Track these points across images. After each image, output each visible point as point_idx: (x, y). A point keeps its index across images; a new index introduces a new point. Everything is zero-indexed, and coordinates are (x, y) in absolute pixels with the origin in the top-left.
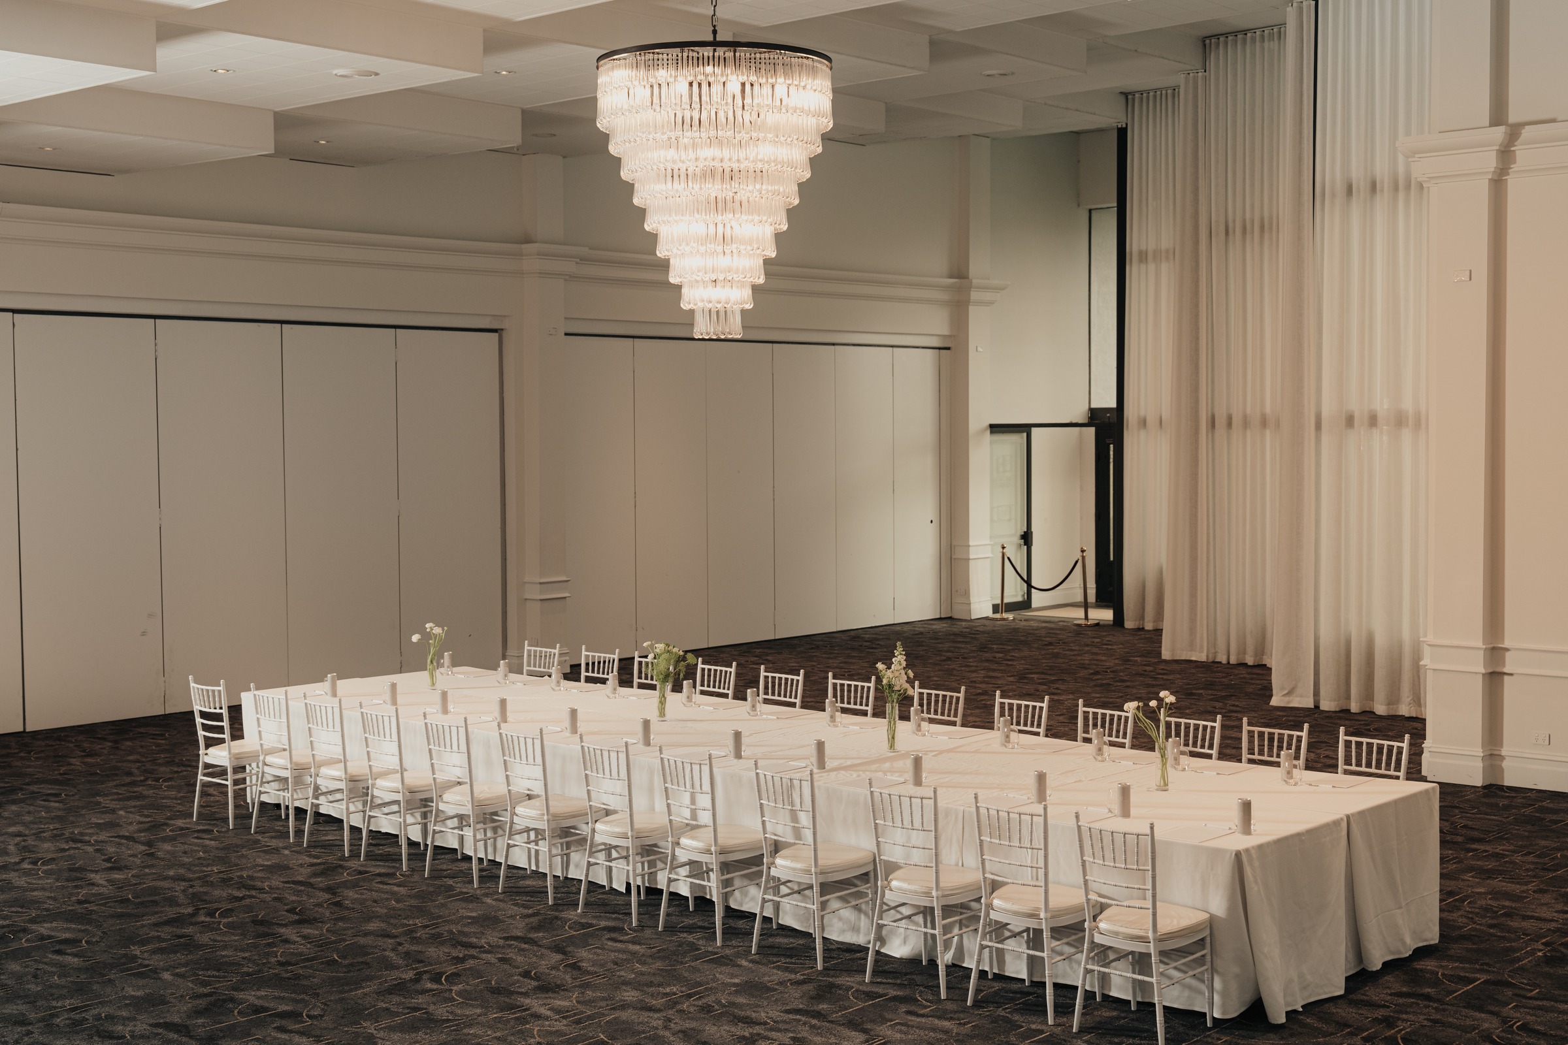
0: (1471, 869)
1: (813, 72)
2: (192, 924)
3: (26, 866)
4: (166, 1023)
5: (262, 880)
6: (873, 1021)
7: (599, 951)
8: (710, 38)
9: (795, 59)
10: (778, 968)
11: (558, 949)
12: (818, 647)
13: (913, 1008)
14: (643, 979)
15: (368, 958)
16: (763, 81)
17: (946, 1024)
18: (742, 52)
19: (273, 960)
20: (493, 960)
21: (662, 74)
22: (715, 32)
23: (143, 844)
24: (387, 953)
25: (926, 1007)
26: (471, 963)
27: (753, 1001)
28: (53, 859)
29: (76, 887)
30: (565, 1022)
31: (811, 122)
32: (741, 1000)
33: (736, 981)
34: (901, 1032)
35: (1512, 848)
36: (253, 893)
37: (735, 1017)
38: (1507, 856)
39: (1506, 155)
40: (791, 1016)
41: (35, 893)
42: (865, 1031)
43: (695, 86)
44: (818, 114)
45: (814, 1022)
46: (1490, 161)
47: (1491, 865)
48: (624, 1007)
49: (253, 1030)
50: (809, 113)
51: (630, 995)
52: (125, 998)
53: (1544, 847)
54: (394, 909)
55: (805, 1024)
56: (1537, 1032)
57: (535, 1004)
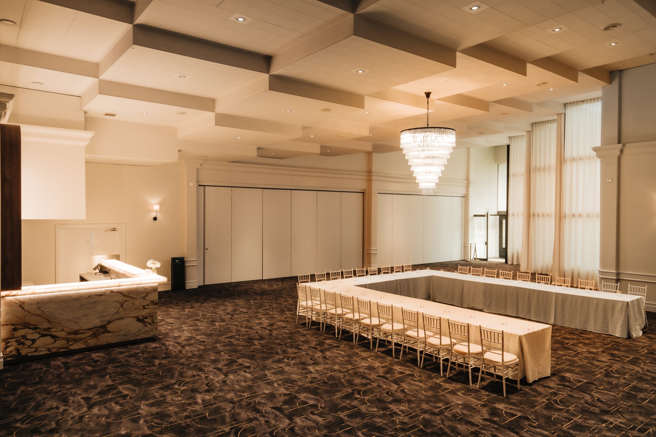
0: (582, 343)
1: (452, 134)
2: (234, 338)
3: (202, 320)
4: (217, 368)
5: (255, 326)
6: (401, 382)
7: (332, 353)
8: (427, 126)
9: (447, 130)
10: (378, 362)
11: (322, 351)
12: (434, 266)
13: (413, 378)
14: (342, 363)
15: (273, 351)
16: (441, 136)
17: (421, 384)
18: (436, 130)
19: (250, 350)
20: (304, 354)
21: (417, 135)
22: (428, 125)
23: (231, 315)
24: (278, 350)
25: (417, 378)
26: (298, 354)
27: (369, 372)
28: (209, 318)
29: (211, 326)
30: (318, 375)
31: (451, 145)
32: (366, 371)
33: (366, 365)
34: (408, 386)
35: (594, 336)
36: (251, 330)
37: (363, 376)
38: (592, 339)
39: (622, 151)
40: (379, 378)
41: (201, 327)
42: (398, 385)
43: (425, 138)
44: (453, 143)
45: (385, 380)
46: (618, 152)
47: (587, 342)
48: (335, 371)
49: (238, 371)
50: (451, 143)
51: (336, 367)
52: (210, 359)
53: (604, 337)
54: (284, 337)
55: (382, 381)
56: (603, 402)
57: (311, 368)
